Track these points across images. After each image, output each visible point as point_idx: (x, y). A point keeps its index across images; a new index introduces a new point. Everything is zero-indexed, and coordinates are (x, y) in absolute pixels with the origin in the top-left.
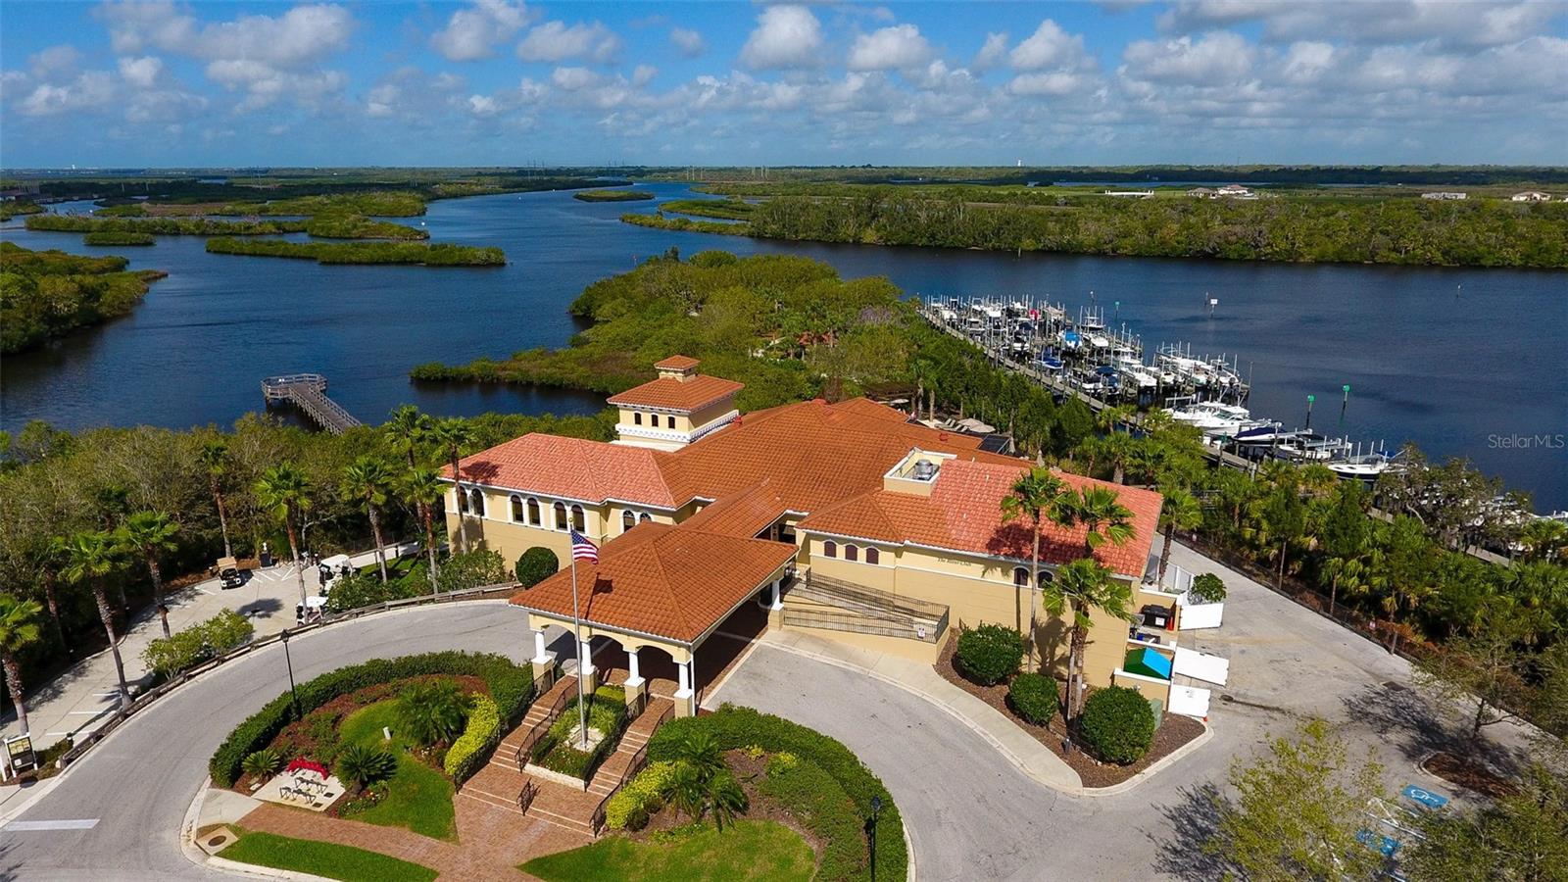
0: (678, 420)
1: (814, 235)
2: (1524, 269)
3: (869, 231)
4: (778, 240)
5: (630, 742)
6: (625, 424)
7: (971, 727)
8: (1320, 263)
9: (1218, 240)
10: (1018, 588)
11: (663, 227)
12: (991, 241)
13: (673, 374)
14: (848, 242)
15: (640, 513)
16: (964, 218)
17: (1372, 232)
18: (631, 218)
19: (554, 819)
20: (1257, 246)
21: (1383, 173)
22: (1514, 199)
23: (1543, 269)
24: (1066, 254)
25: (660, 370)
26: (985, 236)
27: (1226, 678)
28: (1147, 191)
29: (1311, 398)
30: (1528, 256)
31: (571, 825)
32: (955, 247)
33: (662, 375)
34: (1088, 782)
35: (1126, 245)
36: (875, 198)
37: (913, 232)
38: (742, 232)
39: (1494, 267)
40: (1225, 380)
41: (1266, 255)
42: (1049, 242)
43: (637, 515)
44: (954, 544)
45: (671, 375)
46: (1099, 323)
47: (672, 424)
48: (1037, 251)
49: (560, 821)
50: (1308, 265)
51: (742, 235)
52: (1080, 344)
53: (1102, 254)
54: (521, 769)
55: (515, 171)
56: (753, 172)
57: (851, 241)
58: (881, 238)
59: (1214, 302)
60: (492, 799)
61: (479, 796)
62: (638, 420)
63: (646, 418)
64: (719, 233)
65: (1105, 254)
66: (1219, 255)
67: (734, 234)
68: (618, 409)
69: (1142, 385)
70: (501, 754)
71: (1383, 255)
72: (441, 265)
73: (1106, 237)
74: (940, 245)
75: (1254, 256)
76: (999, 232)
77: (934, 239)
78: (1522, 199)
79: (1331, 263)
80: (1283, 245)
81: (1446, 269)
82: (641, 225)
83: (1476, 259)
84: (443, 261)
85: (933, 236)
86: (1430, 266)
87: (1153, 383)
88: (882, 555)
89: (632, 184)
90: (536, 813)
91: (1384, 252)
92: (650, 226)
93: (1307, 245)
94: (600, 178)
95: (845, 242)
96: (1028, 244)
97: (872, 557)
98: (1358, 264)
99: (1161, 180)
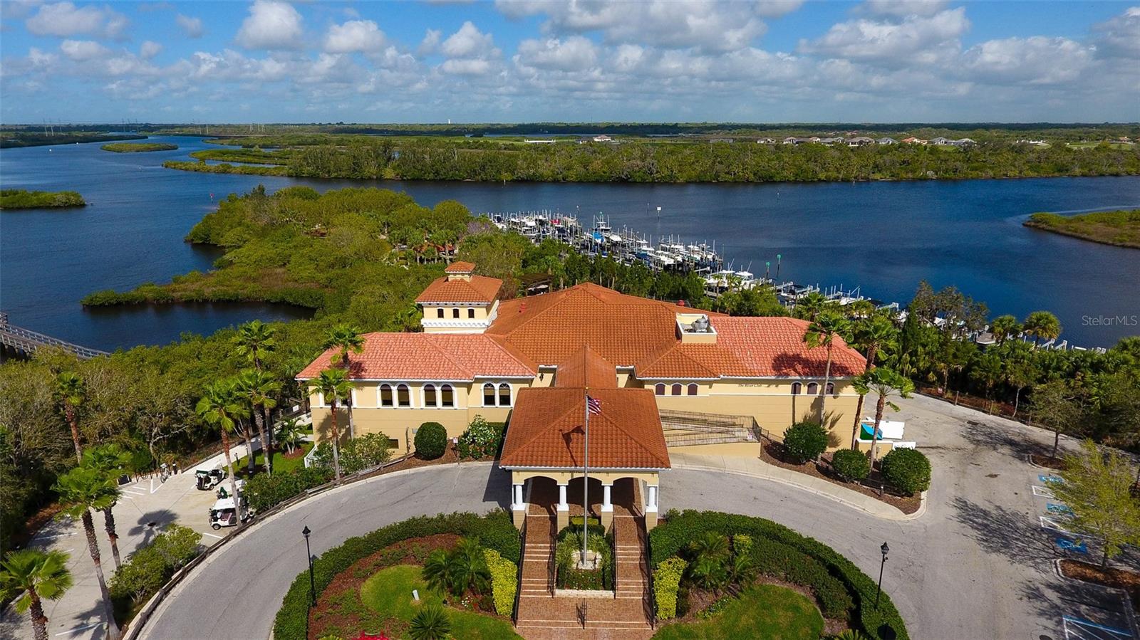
0: (477, 311)
1: (343, 174)
2: (795, 182)
3: (388, 170)
4: (313, 178)
5: (622, 554)
6: (429, 319)
7: (815, 492)
8: (688, 183)
9: (629, 170)
10: (794, 397)
11: (208, 171)
12: (480, 174)
13: (460, 276)
14: (373, 179)
15: (499, 384)
16: (458, 158)
17: (714, 163)
18: (175, 165)
19: (611, 625)
20: (651, 173)
21: (678, 128)
22: (758, 142)
23: (804, 182)
24: (531, 182)
25: (449, 274)
26: (475, 171)
27: (902, 434)
28: (551, 140)
29: (768, 264)
30: (797, 175)
31: (628, 626)
32: (455, 180)
33: (451, 278)
34: (906, 512)
35: (572, 175)
36: (387, 146)
37: (422, 170)
38: (281, 173)
39: (781, 182)
40: (710, 257)
41: (657, 179)
42: (521, 174)
43: (497, 386)
44: (752, 373)
45: (459, 277)
46: (606, 226)
47: (471, 314)
48: (513, 181)
49: (617, 625)
50: (681, 184)
51: (282, 175)
52: (605, 240)
53: (558, 182)
54: (553, 595)
55: (24, 127)
56: (251, 128)
57: (375, 177)
58: (398, 175)
59: (659, 209)
60: (549, 624)
61: (536, 624)
62: (441, 314)
63: (448, 312)
64: (261, 174)
65: (558, 181)
66: (630, 180)
67: (275, 175)
68: (422, 307)
69: (666, 264)
70: (526, 588)
71: (723, 177)
72: (20, 209)
73: (557, 170)
74: (444, 179)
75: (651, 180)
76: (484, 168)
77: (438, 174)
78: (762, 142)
79: (695, 182)
80: (666, 172)
81: (756, 184)
82: (186, 170)
83: (771, 177)
84: (22, 205)
85: (437, 172)
86: (748, 182)
87: (671, 262)
88: (700, 388)
89: (147, 137)
90: (593, 625)
91: (722, 175)
92: (196, 171)
93: (679, 172)
94: (111, 134)
95: (370, 179)
96: (506, 177)
97: (693, 391)
98: (710, 182)
99: (550, 133)
